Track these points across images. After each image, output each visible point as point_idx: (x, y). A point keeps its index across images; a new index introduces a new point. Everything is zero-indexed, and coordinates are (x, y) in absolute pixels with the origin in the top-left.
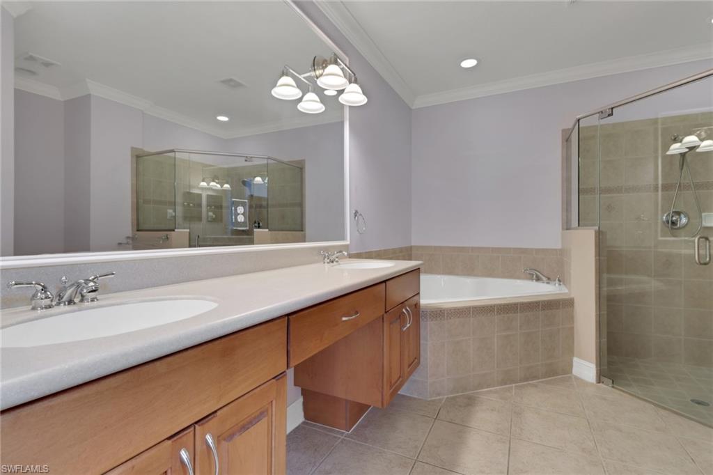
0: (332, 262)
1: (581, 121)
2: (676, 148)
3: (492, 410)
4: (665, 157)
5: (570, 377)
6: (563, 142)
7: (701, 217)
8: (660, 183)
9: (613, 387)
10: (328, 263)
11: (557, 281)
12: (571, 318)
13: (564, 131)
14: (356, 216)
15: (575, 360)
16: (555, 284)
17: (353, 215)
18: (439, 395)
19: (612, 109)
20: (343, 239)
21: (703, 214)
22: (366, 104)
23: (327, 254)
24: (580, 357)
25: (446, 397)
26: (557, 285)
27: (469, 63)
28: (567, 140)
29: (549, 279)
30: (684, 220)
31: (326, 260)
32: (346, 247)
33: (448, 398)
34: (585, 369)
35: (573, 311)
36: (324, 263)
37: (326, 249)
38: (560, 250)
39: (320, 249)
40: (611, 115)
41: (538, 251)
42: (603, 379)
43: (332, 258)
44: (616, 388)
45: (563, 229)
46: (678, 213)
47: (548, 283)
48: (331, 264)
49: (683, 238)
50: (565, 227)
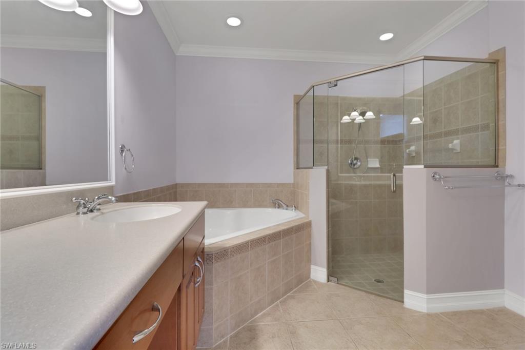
0: (92, 211)
1: (315, 87)
2: (346, 119)
3: (273, 337)
4: (341, 123)
5: (310, 281)
6: (294, 104)
7: (367, 161)
8: (339, 139)
9: (338, 283)
10: (84, 213)
11: (294, 208)
12: (309, 236)
13: (295, 96)
14: (122, 151)
15: (313, 267)
16: (292, 210)
17: (119, 151)
18: (223, 337)
19: (337, 81)
20: (105, 179)
21: (368, 159)
22: (141, 14)
23: (83, 202)
24: (316, 264)
25: (229, 336)
26: (294, 210)
27: (234, 22)
28: (297, 104)
29: (287, 206)
30: (359, 164)
31: (81, 210)
32: (110, 190)
33: (231, 337)
34: (319, 273)
35: (311, 230)
36: (78, 214)
37: (81, 194)
38: (294, 184)
39: (70, 194)
40: (336, 85)
41: (279, 185)
42: (331, 278)
43: (90, 206)
44: (340, 284)
45: (294, 169)
46: (356, 159)
47: (287, 209)
48: (90, 215)
49: (358, 174)
50: (296, 167)
